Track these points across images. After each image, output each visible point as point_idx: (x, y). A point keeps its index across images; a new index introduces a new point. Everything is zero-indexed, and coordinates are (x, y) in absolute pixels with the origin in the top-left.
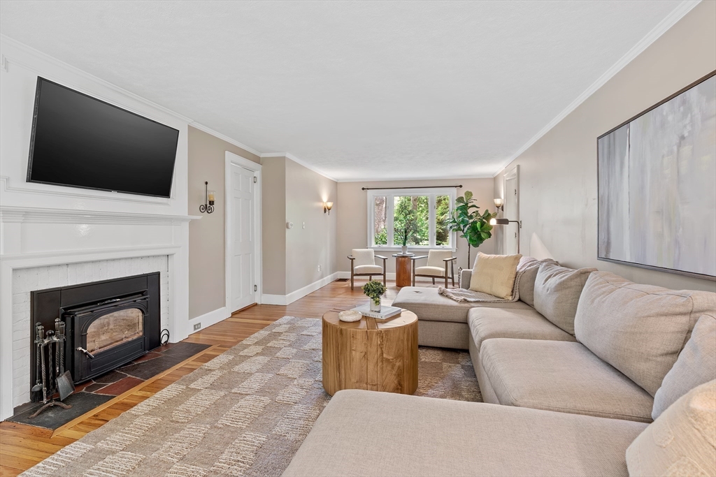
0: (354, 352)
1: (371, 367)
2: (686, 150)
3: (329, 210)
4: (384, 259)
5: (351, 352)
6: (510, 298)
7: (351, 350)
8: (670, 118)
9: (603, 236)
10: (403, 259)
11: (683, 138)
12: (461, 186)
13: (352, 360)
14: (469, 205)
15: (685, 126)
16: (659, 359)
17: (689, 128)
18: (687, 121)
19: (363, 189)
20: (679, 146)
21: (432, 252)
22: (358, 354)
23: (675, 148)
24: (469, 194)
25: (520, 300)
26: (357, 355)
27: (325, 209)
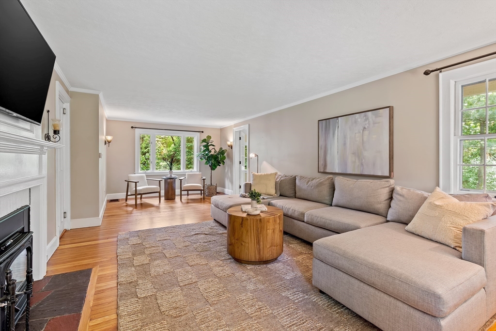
0: (268, 230)
1: (276, 236)
2: (366, 132)
3: (109, 142)
4: (160, 181)
5: (267, 231)
6: (276, 195)
7: (267, 229)
8: (359, 120)
9: (321, 162)
10: (171, 180)
11: (365, 128)
12: (203, 132)
13: (267, 235)
14: (210, 144)
15: (366, 124)
16: (384, 202)
17: (367, 125)
18: (367, 122)
19: (132, 127)
20: (363, 131)
21: (189, 175)
22: (270, 230)
23: (361, 131)
24: (209, 137)
25: (281, 195)
26: (270, 232)
27: (105, 142)
